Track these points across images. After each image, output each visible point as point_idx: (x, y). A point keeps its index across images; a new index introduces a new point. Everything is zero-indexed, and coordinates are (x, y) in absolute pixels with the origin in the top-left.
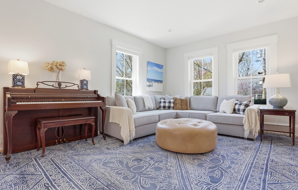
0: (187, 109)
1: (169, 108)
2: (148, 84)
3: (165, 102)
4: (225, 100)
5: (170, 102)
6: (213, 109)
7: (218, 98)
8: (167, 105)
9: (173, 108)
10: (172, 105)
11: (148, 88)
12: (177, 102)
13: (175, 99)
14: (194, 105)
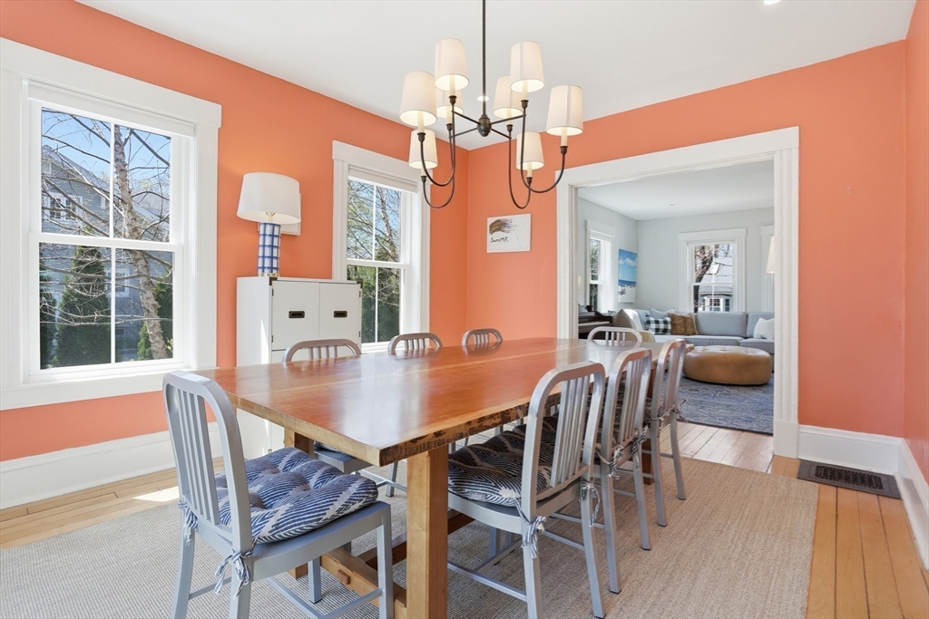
0: (694, 334)
1: (665, 331)
2: (620, 289)
3: (657, 322)
4: (761, 319)
5: (665, 322)
6: (740, 333)
7: (747, 316)
8: (662, 326)
9: (673, 333)
10: (669, 327)
11: (620, 296)
12: (677, 322)
13: (673, 317)
14: (704, 326)
